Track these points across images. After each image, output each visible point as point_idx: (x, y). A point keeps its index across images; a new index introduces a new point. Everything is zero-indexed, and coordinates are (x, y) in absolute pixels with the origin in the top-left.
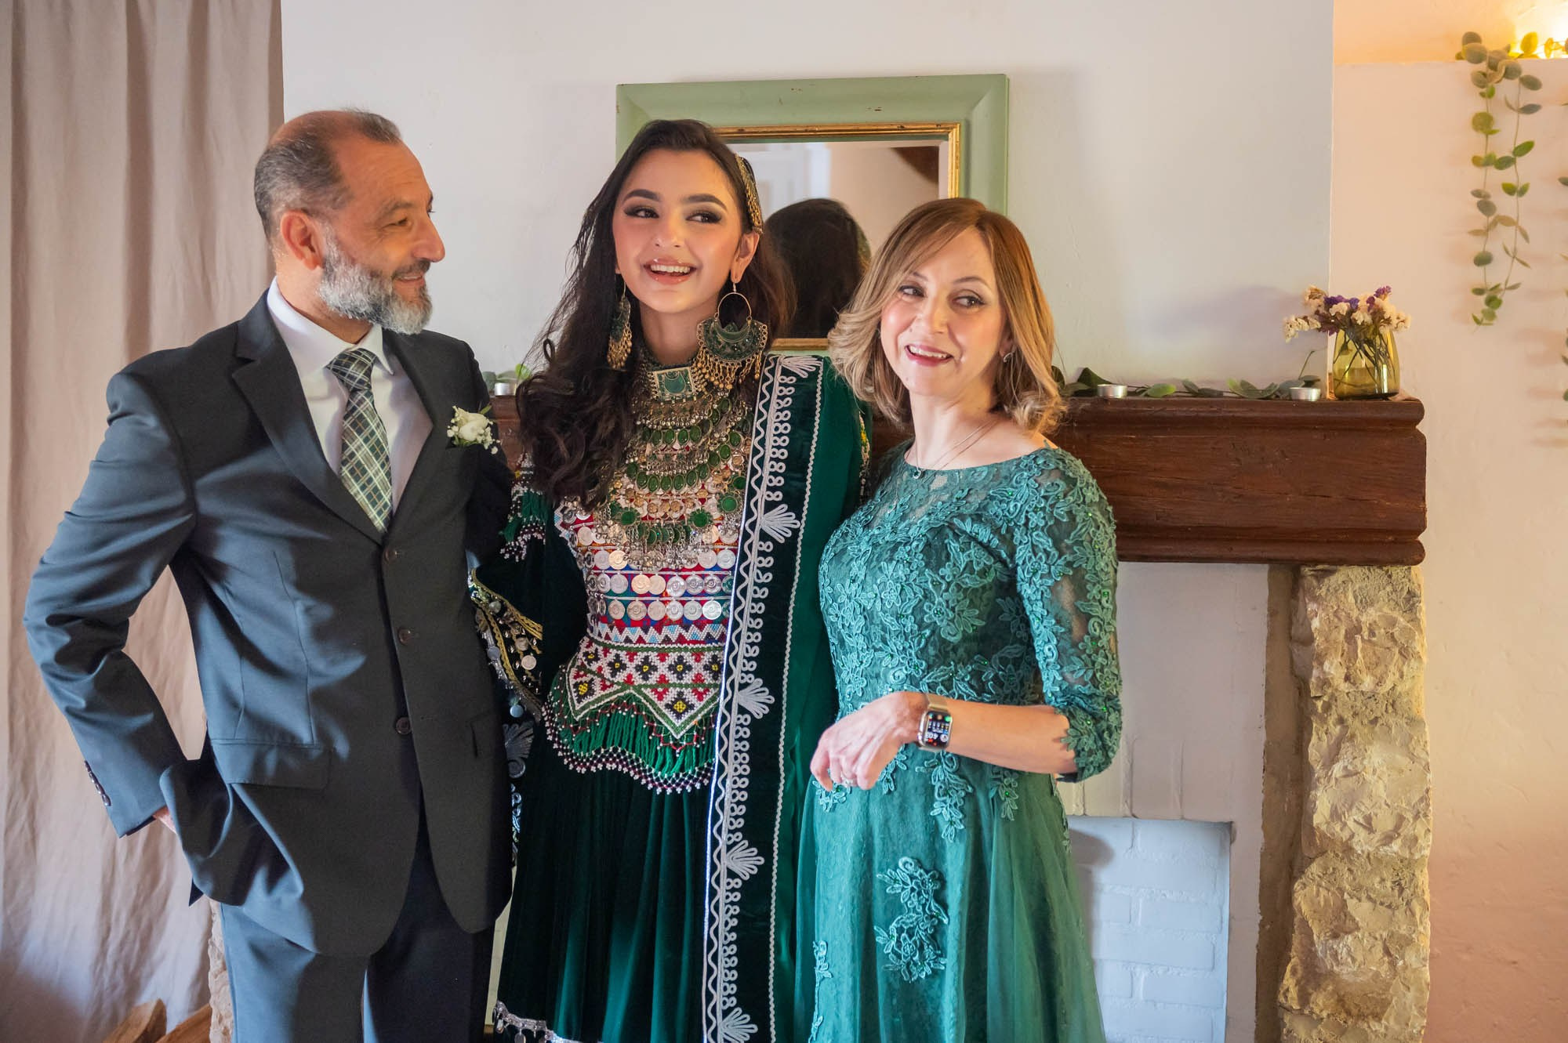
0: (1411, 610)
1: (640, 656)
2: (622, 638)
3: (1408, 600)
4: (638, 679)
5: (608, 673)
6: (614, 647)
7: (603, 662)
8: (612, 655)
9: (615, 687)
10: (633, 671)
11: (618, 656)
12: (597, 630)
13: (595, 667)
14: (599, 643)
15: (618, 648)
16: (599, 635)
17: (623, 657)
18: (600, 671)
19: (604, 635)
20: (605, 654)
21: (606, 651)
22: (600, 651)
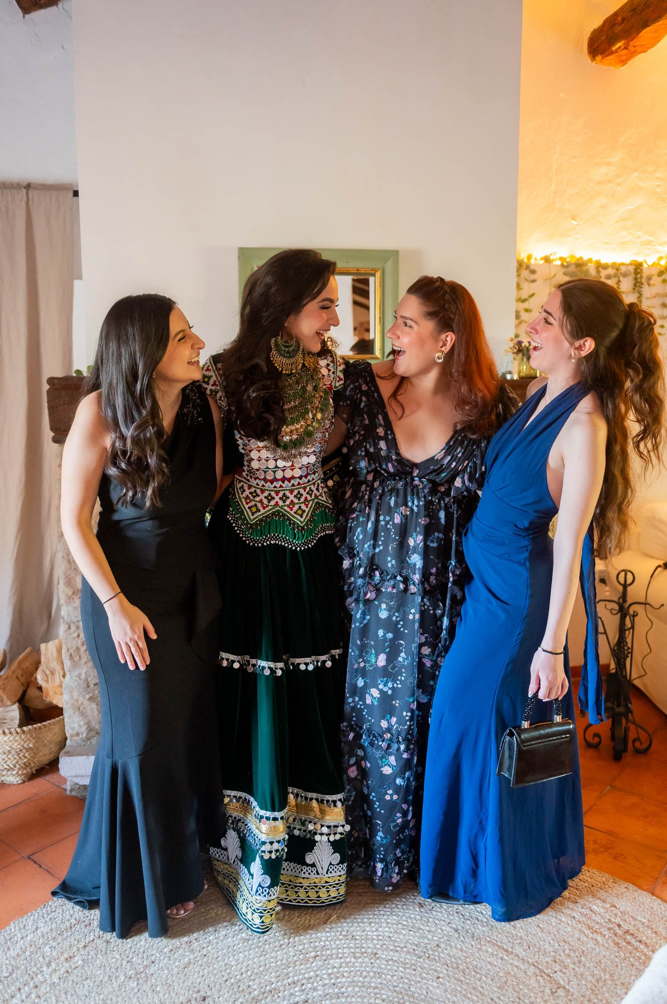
1: (281, 493)
5: (265, 501)
6: (267, 490)
7: (262, 497)
8: (266, 494)
9: (270, 507)
10: (278, 500)
11: (270, 494)
12: (255, 482)
13: (258, 499)
14: (257, 488)
15: (270, 490)
16: (257, 484)
17: (273, 494)
18: (261, 501)
19: (261, 485)
20: (262, 493)
21: (263, 491)
22: (258, 491)
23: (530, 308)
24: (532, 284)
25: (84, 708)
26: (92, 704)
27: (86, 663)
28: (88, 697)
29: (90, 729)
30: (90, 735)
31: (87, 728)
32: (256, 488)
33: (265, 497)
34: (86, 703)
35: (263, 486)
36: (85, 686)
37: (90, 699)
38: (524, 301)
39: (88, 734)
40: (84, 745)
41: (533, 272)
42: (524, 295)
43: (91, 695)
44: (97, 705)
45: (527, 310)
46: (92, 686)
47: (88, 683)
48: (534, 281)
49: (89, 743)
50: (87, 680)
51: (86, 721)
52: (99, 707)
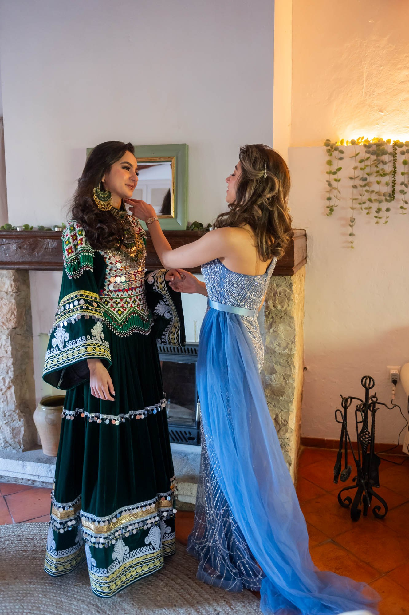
0: (290, 288)
1: (132, 298)
2: (127, 294)
3: (290, 285)
4: (133, 305)
5: (125, 306)
6: (125, 298)
7: (122, 303)
8: (124, 301)
9: (128, 309)
10: (132, 303)
11: (126, 300)
12: (116, 295)
13: (120, 305)
14: (118, 298)
15: (126, 298)
16: (118, 295)
17: (128, 300)
18: (122, 306)
19: (120, 295)
20: (121, 301)
21: (121, 300)
22: (119, 300)
23: (339, 178)
24: (340, 161)
25: (3, 429)
26: (7, 427)
27: (3, 402)
28: (5, 422)
29: (6, 442)
30: (6, 446)
31: (4, 441)
32: (116, 298)
33: (124, 303)
34: (4, 426)
35: (122, 295)
36: (3, 415)
37: (6, 423)
38: (334, 173)
39: (4, 445)
40: (3, 451)
41: (342, 152)
42: (334, 169)
43: (7, 421)
44: (10, 428)
45: (336, 180)
46: (7, 416)
47: (5, 414)
48: (341, 159)
49: (5, 450)
50: (4, 412)
51: (4, 437)
52: (11, 429)
